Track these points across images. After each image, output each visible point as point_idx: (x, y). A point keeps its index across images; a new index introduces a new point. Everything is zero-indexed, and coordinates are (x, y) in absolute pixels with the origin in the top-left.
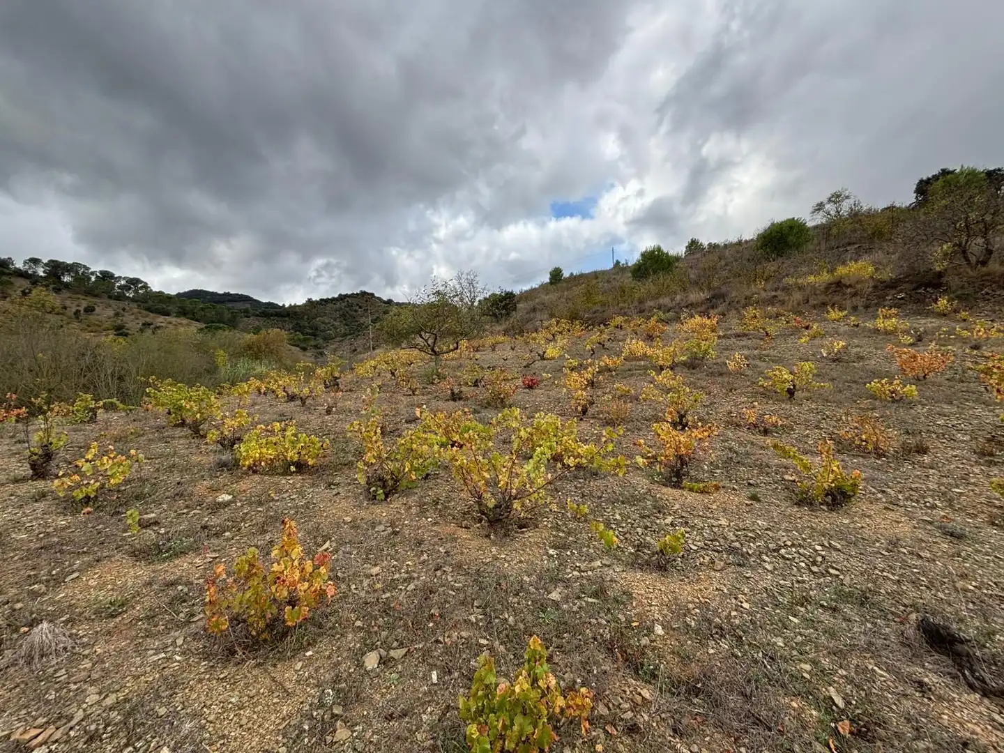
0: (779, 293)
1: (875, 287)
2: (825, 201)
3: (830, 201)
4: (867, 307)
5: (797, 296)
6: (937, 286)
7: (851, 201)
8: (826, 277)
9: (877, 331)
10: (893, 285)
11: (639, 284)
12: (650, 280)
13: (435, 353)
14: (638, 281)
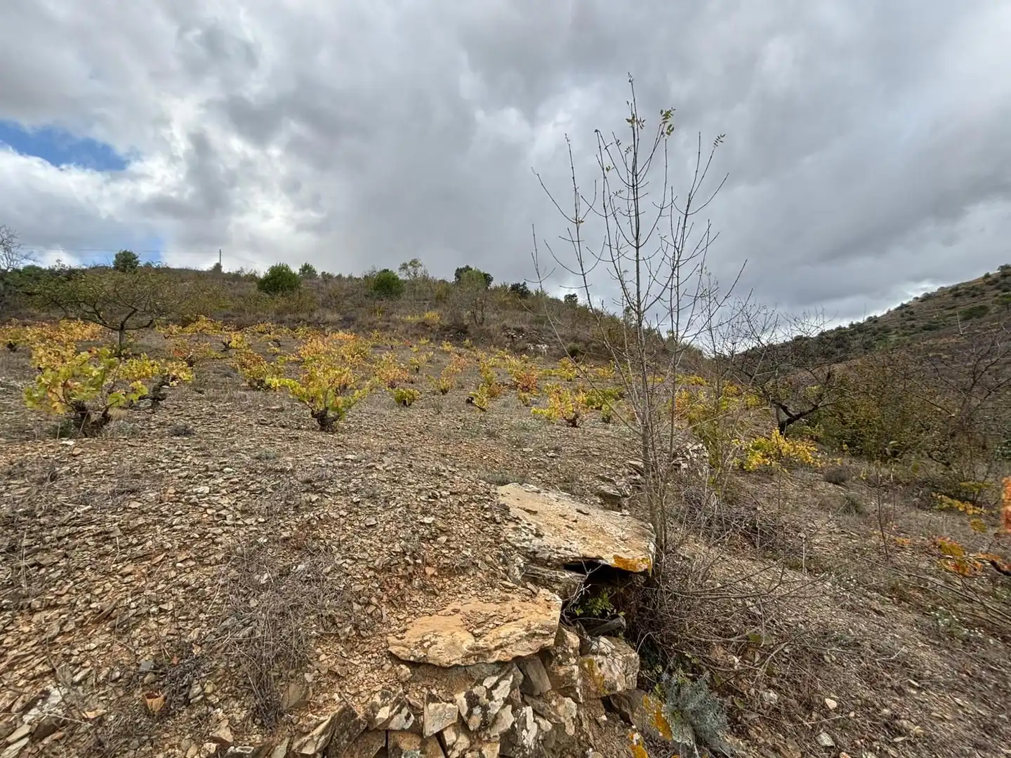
0: (390, 324)
1: (440, 329)
2: (408, 263)
3: (411, 264)
4: (437, 340)
5: (402, 328)
6: (465, 332)
7: (423, 269)
8: (417, 318)
9: (443, 351)
10: (447, 329)
11: (267, 296)
12: (279, 295)
13: (122, 328)
14: (267, 292)
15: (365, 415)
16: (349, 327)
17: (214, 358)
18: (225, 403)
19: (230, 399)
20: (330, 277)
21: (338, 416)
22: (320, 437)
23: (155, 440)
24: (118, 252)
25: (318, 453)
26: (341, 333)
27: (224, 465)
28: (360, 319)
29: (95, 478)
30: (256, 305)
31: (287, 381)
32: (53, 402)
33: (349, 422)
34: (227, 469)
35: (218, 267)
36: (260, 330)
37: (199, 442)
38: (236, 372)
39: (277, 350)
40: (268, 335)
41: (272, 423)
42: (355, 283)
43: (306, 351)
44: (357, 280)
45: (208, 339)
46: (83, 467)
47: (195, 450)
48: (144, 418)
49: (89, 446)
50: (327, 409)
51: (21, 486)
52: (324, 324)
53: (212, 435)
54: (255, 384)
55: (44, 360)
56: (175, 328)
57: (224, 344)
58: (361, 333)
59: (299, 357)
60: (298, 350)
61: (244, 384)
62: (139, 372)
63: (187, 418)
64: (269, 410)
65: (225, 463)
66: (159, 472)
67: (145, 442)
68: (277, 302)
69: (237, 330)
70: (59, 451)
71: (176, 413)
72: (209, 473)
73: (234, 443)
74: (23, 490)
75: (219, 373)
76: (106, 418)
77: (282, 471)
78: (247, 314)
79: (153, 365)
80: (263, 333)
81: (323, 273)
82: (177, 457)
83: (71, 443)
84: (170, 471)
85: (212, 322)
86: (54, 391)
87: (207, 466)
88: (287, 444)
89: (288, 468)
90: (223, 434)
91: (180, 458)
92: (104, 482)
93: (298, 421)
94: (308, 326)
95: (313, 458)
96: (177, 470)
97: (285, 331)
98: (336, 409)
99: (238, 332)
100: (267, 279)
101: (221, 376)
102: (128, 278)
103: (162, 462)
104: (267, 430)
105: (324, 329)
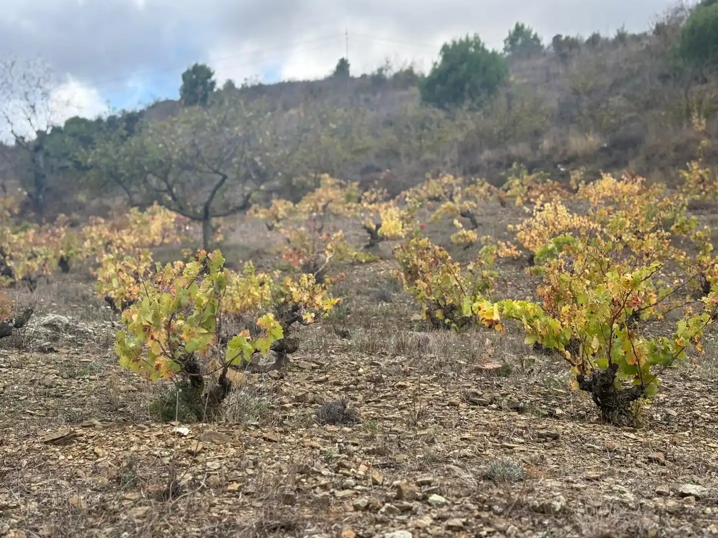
11: (441, 114)
12: (465, 107)
13: (205, 217)
14: (441, 106)
15: (699, 386)
16: (626, 164)
17: (353, 264)
18: (394, 356)
19: (401, 348)
20: (572, 44)
21: (641, 388)
22: (605, 436)
23: (300, 431)
24: (184, 70)
25: (611, 474)
26: (607, 182)
27: (426, 488)
28: (651, 139)
29: (230, 497)
30: (420, 138)
31: (517, 305)
32: (154, 358)
33: (663, 404)
34: (434, 498)
35: (343, 66)
36: (431, 193)
37: (372, 438)
38: (397, 290)
39: (472, 235)
40: (449, 203)
41: (494, 400)
42: (634, 48)
43: (534, 233)
44: (637, 38)
45: (338, 223)
46: (209, 476)
47: (368, 452)
48: (269, 386)
49: (210, 437)
50: (613, 367)
51: (137, 503)
52: (566, 163)
53: (387, 423)
54: (439, 314)
55: (115, 283)
56: (281, 206)
57: (369, 231)
58: (657, 173)
59: (520, 247)
60: (514, 233)
61: (416, 317)
62: (242, 298)
63: (337, 389)
64: (479, 371)
65: (429, 483)
66: (320, 494)
67: (286, 432)
68: (462, 126)
69: (387, 200)
70: (172, 446)
71: (317, 377)
72: (406, 503)
73: (433, 441)
74: (140, 511)
75: (368, 294)
76: (225, 386)
77: (545, 510)
78: (404, 161)
79: (262, 284)
80: (437, 199)
81: (557, 38)
82: (344, 466)
83: (184, 430)
84: (340, 494)
85: (341, 186)
86: (156, 337)
87: (398, 487)
88: (538, 451)
89: (558, 505)
90: (408, 424)
91: (349, 468)
92: (243, 506)
93: (545, 396)
94: (530, 173)
95: (604, 485)
96: (348, 492)
97: (482, 190)
98: (635, 370)
99: (391, 202)
100: (440, 76)
101: (372, 301)
102: (210, 116)
103: (322, 475)
104: (488, 416)
105: (565, 176)
